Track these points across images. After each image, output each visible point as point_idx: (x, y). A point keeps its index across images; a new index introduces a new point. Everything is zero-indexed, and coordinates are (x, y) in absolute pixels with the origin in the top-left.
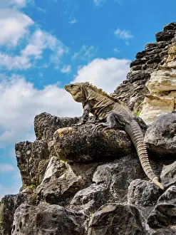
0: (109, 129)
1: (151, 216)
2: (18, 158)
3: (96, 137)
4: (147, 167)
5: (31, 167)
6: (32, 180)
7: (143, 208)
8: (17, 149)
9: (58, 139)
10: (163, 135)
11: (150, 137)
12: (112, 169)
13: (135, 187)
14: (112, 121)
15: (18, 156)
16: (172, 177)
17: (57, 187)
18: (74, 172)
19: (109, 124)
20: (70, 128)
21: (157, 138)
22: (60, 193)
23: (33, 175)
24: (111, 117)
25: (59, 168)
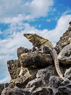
0: (42, 53)
1: (56, 93)
2: (8, 67)
3: (36, 57)
4: (58, 70)
5: (14, 71)
6: (14, 77)
7: (55, 89)
8: (8, 63)
9: (21, 59)
10: (65, 56)
11: (60, 56)
12: (43, 71)
13: (52, 79)
14: (44, 50)
15: (9, 66)
16: (69, 74)
17: (21, 80)
18: (30, 73)
19: (42, 51)
20: (26, 54)
21: (62, 57)
22: (22, 82)
23: (15, 75)
24: (43, 48)
25: (24, 72)
